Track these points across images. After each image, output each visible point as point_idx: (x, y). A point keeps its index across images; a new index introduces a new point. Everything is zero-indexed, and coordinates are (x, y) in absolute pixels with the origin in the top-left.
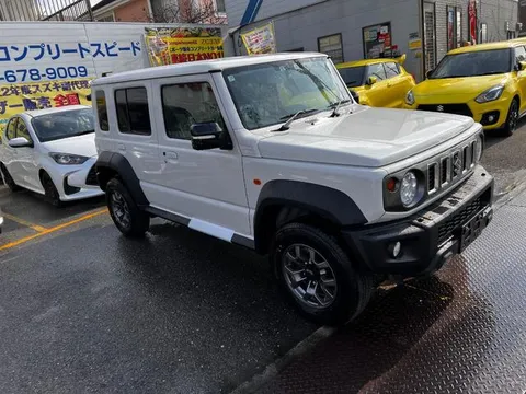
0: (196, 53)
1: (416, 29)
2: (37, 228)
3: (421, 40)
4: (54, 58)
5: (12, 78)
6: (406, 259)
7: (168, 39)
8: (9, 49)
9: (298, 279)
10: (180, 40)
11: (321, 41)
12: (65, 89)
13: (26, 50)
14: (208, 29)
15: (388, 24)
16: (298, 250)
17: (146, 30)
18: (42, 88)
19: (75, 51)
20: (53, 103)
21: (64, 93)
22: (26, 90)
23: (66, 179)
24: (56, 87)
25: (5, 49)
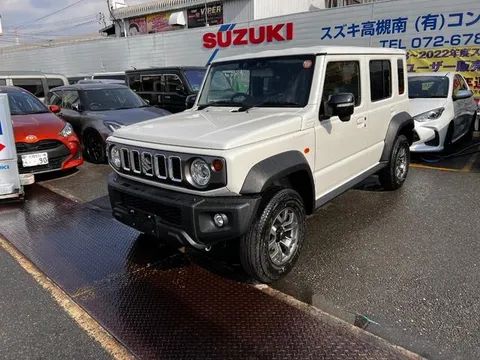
5: (456, 42)
8: (465, 15)
22: (464, 53)
25: (461, 15)
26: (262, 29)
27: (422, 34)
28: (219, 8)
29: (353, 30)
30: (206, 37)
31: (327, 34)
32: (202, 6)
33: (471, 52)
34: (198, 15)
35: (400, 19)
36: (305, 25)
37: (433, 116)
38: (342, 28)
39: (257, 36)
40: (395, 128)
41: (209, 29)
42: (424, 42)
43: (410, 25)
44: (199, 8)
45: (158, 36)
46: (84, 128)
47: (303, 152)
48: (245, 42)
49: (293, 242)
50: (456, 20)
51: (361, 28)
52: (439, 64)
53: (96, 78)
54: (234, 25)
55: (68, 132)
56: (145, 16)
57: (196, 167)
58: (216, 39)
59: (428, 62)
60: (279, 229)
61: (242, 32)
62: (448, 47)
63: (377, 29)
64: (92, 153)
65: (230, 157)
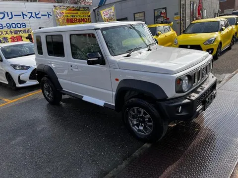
0: (78, 18)
1: (177, 11)
2: (6, 100)
3: (179, 16)
4: (10, 19)
6: (184, 114)
7: (64, 11)
9: (135, 123)
10: (70, 12)
11: (135, 15)
12: (15, 33)
14: (83, 7)
15: (165, 8)
16: (136, 110)
17: (54, 6)
18: (4, 33)
19: (20, 15)
20: (10, 40)
21: (15, 36)
23: (19, 77)
24: (11, 32)
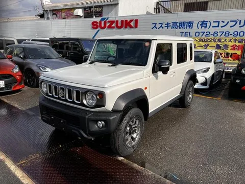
4: (240, 27)
5: (216, 35)
8: (220, 22)
12: (239, 42)
13: (228, 22)
20: (230, 48)
22: (219, 40)
24: (235, 41)
25: (219, 22)
26: (122, 21)
27: (200, 30)
28: (100, 9)
29: (168, 25)
30: (93, 23)
31: (155, 26)
32: (92, 7)
33: (223, 40)
34: (89, 11)
35: (190, 22)
36: (144, 21)
37: (205, 71)
38: (162, 24)
39: (119, 25)
40: (187, 77)
41: (95, 19)
42: (201, 34)
43: (195, 25)
44: (90, 8)
45: (68, 20)
46: (25, 68)
47: (144, 89)
48: (114, 27)
49: (137, 135)
50: (216, 24)
51: (171, 24)
52: (208, 45)
53: (33, 40)
54: (108, 18)
55: (16, 70)
56: (61, 10)
57: (89, 96)
58: (98, 24)
59: (203, 44)
60: (131, 128)
61: (112, 22)
62: (212, 37)
63: (179, 26)
64: (29, 81)
65: (107, 92)
